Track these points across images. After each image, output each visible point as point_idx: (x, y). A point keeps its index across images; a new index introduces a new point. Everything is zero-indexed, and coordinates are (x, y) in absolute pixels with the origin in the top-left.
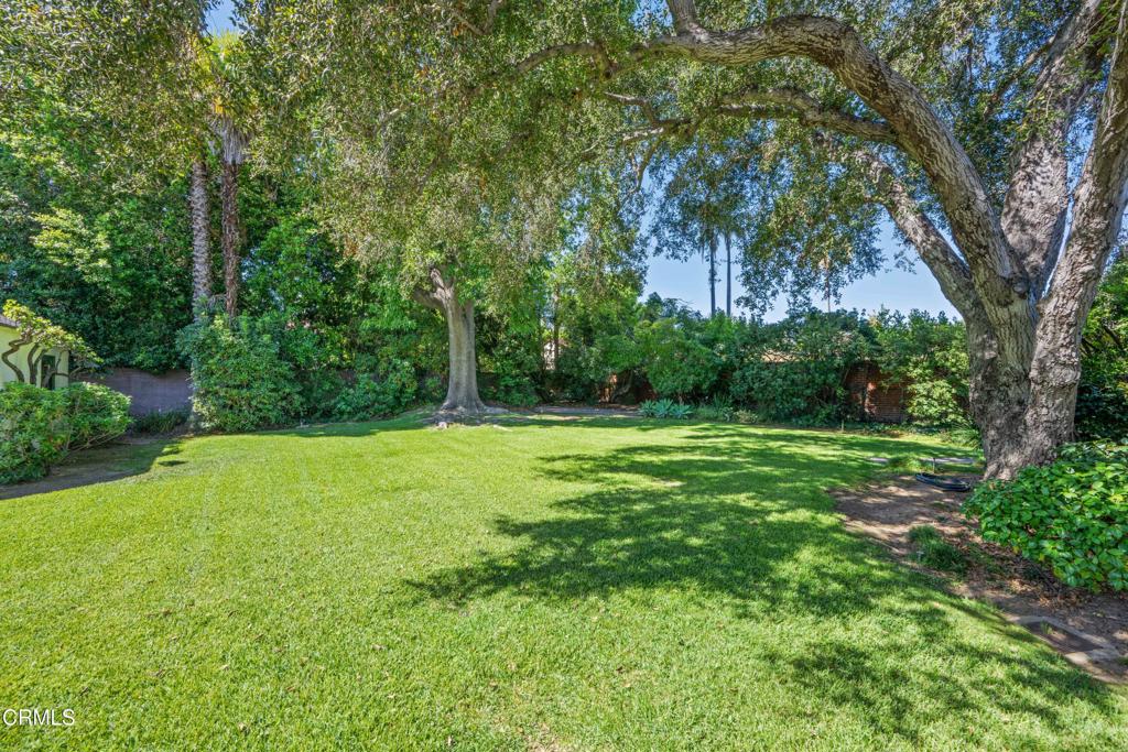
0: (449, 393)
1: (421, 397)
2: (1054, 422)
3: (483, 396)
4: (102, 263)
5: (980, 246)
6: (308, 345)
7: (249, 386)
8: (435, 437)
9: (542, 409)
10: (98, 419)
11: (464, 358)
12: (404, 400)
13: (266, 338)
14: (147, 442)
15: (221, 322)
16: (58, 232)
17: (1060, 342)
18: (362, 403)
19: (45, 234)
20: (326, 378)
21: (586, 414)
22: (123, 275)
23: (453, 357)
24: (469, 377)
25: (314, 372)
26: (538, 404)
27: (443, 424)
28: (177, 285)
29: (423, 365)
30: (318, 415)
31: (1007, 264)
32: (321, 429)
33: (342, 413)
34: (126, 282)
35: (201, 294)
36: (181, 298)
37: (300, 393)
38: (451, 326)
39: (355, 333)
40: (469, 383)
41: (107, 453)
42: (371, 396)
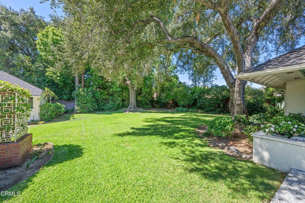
0: (130, 105)
1: (123, 106)
2: (238, 111)
3: (137, 106)
4: (58, 78)
5: (227, 77)
6: (98, 94)
7: (86, 103)
8: (125, 115)
9: (152, 109)
10: (60, 110)
11: (133, 97)
12: (119, 107)
13: (90, 93)
14: (67, 115)
15: (81, 90)
16: (50, 72)
17: (237, 96)
18: (110, 107)
19: (48, 73)
20: (102, 102)
21: (162, 110)
22: (62, 80)
23: (130, 97)
24: (134, 101)
25: (100, 100)
26: (151, 108)
27: (127, 112)
28: (72, 82)
29: (124, 99)
30: (101, 110)
31: (232, 80)
32: (101, 113)
33: (106, 109)
34: (62, 82)
35: (77, 84)
36: (73, 85)
37: (97, 105)
38: (130, 89)
39: (109, 91)
40: (134, 103)
41: (60, 117)
42: (112, 106)
